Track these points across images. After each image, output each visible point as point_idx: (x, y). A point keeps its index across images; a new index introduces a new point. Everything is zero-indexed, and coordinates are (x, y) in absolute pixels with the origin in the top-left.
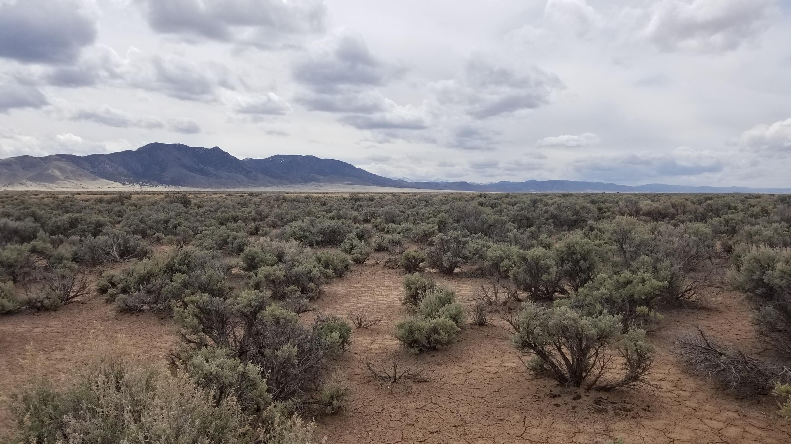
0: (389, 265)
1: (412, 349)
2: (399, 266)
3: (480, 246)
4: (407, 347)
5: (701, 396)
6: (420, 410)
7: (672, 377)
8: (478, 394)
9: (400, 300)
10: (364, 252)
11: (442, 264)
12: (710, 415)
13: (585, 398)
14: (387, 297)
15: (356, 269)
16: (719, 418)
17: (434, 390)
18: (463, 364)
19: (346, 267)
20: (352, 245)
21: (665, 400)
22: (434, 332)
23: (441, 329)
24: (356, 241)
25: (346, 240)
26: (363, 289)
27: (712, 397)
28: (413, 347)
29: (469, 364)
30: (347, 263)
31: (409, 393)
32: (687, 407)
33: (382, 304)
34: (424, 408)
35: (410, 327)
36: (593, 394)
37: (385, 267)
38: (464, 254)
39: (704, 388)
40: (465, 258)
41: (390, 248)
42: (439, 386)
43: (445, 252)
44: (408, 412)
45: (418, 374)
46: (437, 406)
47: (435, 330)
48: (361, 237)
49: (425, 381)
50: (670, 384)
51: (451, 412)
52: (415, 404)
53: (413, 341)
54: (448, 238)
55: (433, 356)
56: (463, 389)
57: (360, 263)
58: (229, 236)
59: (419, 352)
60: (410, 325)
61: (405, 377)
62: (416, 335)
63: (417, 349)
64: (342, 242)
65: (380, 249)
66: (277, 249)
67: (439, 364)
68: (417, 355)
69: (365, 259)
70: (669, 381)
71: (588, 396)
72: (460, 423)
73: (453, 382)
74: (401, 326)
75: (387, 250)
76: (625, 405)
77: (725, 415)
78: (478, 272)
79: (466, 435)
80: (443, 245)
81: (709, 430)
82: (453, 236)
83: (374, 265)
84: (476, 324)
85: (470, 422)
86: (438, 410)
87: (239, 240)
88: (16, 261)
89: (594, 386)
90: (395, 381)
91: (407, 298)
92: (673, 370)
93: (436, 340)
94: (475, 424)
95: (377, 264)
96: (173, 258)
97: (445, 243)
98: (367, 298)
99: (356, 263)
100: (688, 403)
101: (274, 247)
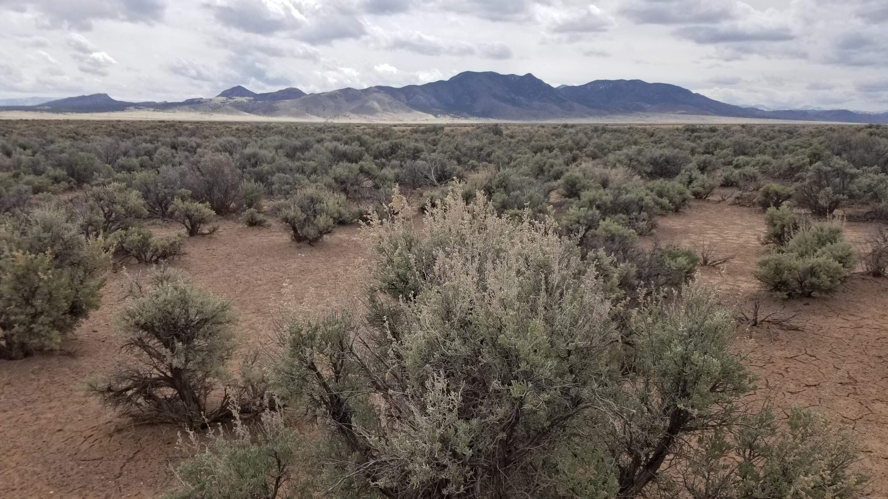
0: (739, 202)
1: (778, 292)
2: (754, 204)
3: (875, 182)
4: (771, 290)
6: (790, 360)
8: (874, 352)
9: (759, 239)
10: (707, 185)
11: (817, 202)
14: (738, 236)
15: (696, 204)
17: (808, 341)
18: (850, 318)
19: (684, 200)
20: (690, 177)
22: (811, 274)
23: (821, 271)
24: (696, 173)
25: (683, 171)
26: (706, 226)
28: (779, 290)
29: (858, 318)
30: (685, 196)
31: (775, 340)
33: (732, 243)
34: (796, 358)
35: (776, 265)
37: (734, 204)
38: (851, 191)
40: (852, 196)
41: (741, 183)
42: (816, 337)
43: (822, 187)
44: (773, 360)
45: (787, 320)
46: (813, 358)
47: (812, 272)
48: (702, 168)
49: (796, 329)
51: (835, 367)
52: (783, 352)
53: (779, 283)
54: (829, 169)
55: (808, 304)
56: (851, 344)
57: (701, 198)
58: (545, 164)
59: (787, 297)
60: (777, 262)
61: (768, 322)
62: (785, 275)
63: (785, 293)
64: (677, 174)
65: (727, 184)
66: (600, 176)
67: (815, 314)
68: (784, 300)
69: (708, 194)
72: (847, 380)
73: (836, 335)
74: (764, 264)
75: (737, 186)
78: (868, 216)
79: (857, 394)
80: (820, 177)
82: (837, 166)
83: (719, 202)
84: (868, 274)
85: (863, 382)
86: (814, 363)
87: (556, 168)
88: (347, 178)
90: (755, 324)
91: (769, 237)
93: (812, 285)
94: (870, 384)
95: (724, 200)
96: (490, 181)
97: (823, 176)
98: (712, 236)
99: (696, 198)
101: (597, 173)
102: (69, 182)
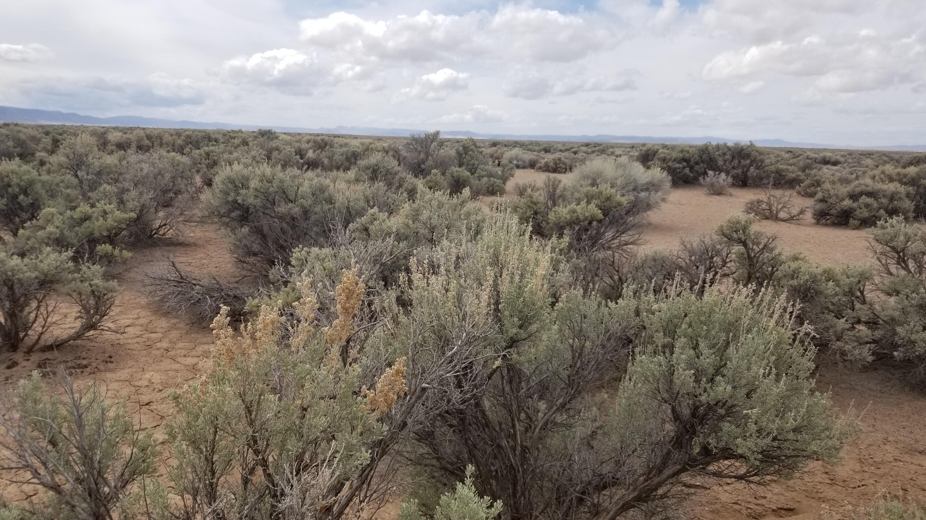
5: (174, 334)
7: (142, 321)
12: (183, 352)
13: (25, 363)
16: (194, 353)
21: (131, 347)
27: (187, 333)
32: (158, 349)
36: (36, 357)
39: (178, 325)
50: (140, 328)
70: (138, 325)
71: (28, 360)
76: (79, 362)
77: (201, 349)
81: (183, 367)
89: (38, 347)
92: (143, 313)
100: (159, 345)
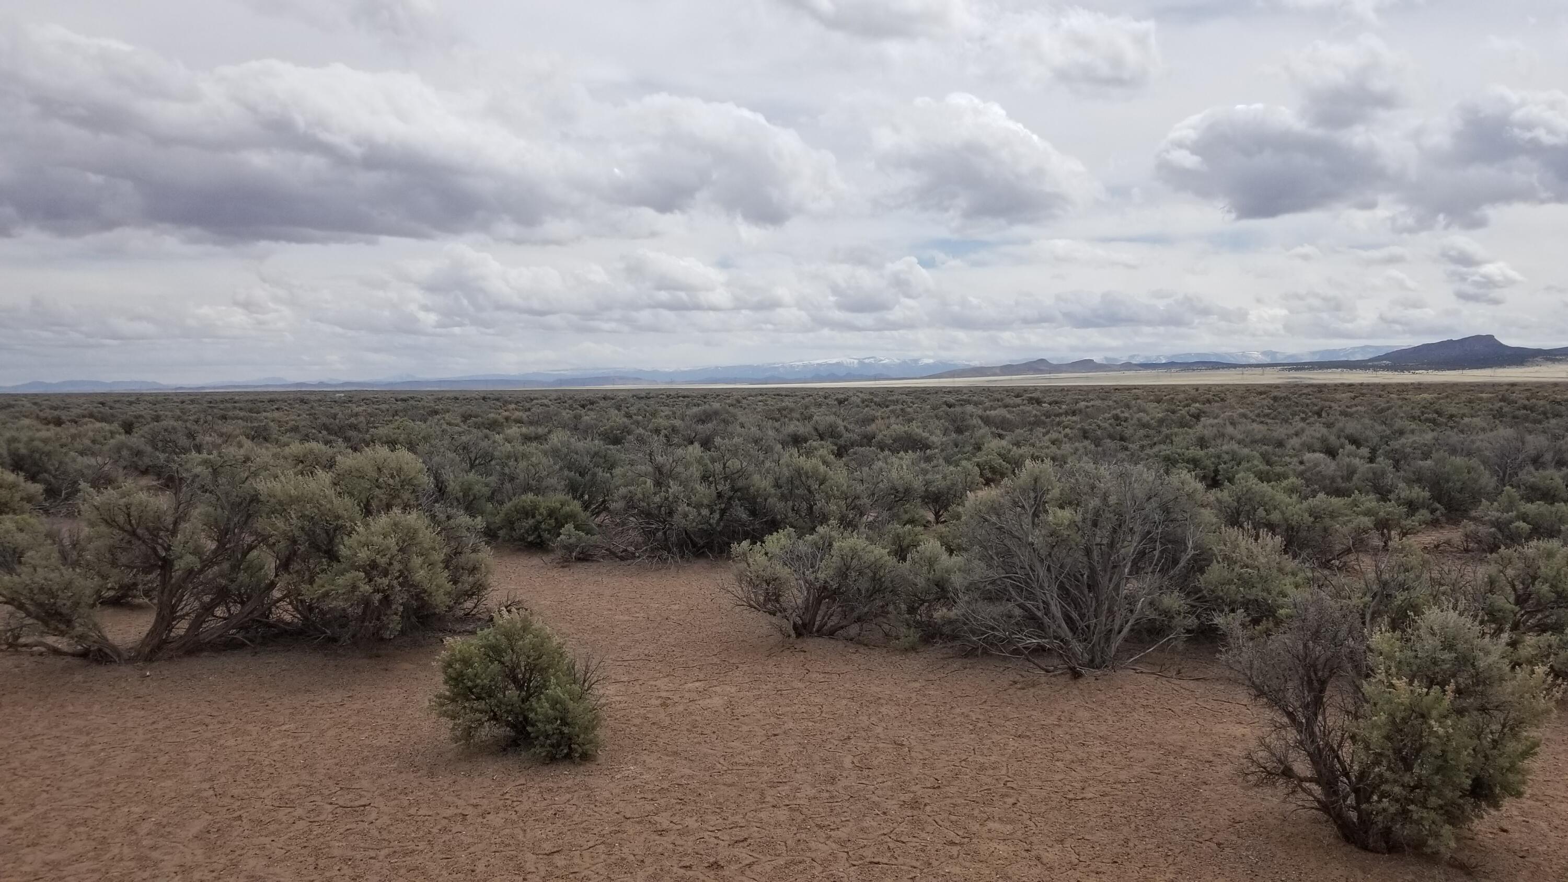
102: (1433, 511)
